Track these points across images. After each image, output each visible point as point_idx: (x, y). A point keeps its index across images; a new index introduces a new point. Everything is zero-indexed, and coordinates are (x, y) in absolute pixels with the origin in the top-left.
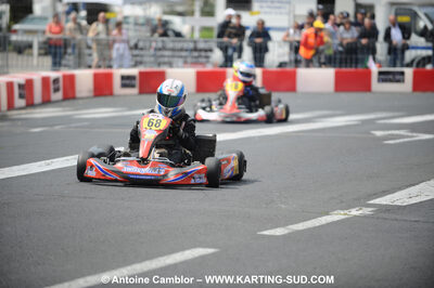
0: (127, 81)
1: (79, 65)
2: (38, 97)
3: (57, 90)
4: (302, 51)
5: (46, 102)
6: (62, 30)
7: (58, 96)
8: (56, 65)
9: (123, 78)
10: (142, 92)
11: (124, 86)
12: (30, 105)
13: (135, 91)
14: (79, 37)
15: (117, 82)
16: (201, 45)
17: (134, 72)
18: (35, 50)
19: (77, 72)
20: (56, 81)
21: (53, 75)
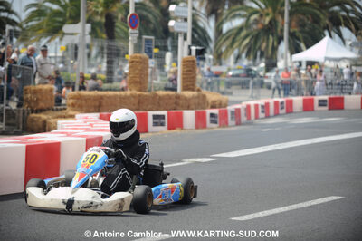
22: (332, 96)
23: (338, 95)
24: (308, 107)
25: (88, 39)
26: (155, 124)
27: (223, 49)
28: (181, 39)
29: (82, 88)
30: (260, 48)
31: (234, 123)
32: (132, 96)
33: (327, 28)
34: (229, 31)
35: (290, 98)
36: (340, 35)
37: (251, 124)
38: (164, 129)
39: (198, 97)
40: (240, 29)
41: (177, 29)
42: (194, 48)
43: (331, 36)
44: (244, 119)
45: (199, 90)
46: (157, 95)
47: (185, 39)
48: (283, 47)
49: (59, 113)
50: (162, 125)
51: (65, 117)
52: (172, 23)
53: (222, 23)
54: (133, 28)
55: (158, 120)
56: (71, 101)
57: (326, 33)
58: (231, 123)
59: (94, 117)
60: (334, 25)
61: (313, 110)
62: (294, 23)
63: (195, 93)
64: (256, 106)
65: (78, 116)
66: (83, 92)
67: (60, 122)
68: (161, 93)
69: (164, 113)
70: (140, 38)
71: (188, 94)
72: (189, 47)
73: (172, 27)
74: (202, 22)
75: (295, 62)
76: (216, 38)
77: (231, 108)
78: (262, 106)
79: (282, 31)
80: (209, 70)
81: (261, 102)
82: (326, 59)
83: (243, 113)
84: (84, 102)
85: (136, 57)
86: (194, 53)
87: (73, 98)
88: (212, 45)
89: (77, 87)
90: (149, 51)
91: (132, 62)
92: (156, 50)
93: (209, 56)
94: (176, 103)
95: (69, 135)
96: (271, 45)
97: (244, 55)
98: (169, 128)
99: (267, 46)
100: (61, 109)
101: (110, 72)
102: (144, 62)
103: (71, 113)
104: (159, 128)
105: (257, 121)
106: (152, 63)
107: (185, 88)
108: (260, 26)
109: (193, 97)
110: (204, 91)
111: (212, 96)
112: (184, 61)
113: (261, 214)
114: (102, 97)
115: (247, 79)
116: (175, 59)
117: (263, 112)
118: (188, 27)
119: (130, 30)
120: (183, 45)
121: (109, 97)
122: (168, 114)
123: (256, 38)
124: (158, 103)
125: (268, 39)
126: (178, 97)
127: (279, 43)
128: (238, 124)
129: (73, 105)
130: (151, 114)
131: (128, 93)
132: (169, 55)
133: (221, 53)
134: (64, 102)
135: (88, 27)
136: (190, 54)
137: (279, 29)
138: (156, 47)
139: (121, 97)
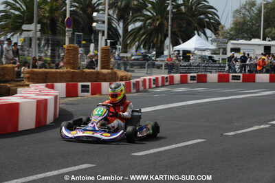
0: (193, 78)
1: (177, 73)
2: (160, 84)
3: (167, 81)
4: (258, 67)
5: (163, 85)
6: (172, 60)
7: (168, 83)
8: (169, 72)
9: (191, 77)
10: (198, 82)
11: (191, 80)
12: (157, 87)
13: (196, 82)
14: (177, 62)
15: (189, 78)
16: (222, 65)
17: (195, 75)
18: (163, 68)
19: (174, 75)
20: (167, 78)
21: (166, 76)
22: (199, 74)
23: (203, 73)
24: (183, 81)
25: (39, 34)
26: (83, 91)
27: (128, 42)
28: (100, 35)
29: (35, 67)
30: (152, 41)
31: (135, 91)
32: (68, 72)
33: (196, 29)
34: (132, 30)
35: (172, 75)
36: (205, 34)
37: (146, 91)
38: (88, 94)
39: (111, 73)
40: (140, 29)
41: (97, 28)
42: (109, 41)
43: (199, 35)
44: (141, 88)
45: (112, 69)
46: (84, 72)
47: (103, 35)
48: (168, 41)
49: (19, 83)
50: (88, 91)
51: (23, 86)
52: (94, 24)
53: (128, 25)
54: (69, 27)
55: (85, 89)
56: (27, 75)
57: (196, 32)
58: (133, 91)
59: (42, 86)
60: (201, 27)
61: (187, 83)
62: (174, 26)
63: (110, 71)
64: (150, 79)
65: (31, 85)
66: (35, 70)
67: (19, 89)
68: (87, 70)
69: (89, 84)
70: (73, 34)
71: (105, 71)
72: (106, 40)
73: (95, 27)
74: (115, 24)
75: (175, 51)
76: (124, 34)
77: (133, 81)
78: (154, 80)
79: (167, 30)
80: (118, 55)
81: (153, 77)
82: (196, 49)
83: (141, 84)
84: (35, 76)
85: (70, 47)
86: (109, 44)
87: (28, 73)
88: (121, 39)
89: (31, 66)
90: (79, 43)
91: (67, 50)
92: (84, 42)
93: (119, 47)
94: (97, 77)
95: (25, 98)
96: (160, 39)
97: (142, 46)
98: (92, 94)
99: (157, 40)
100: (20, 81)
101: (53, 56)
102: (76, 50)
103: (27, 83)
104: (86, 94)
105: (150, 90)
106: (81, 50)
107: (103, 68)
108: (152, 27)
109: (108, 74)
110: (116, 70)
111: (121, 73)
112: (102, 49)
113: (152, 151)
114: (47, 73)
115: (144, 62)
116: (96, 48)
117: (154, 84)
118: (105, 27)
119: (67, 29)
120: (102, 39)
121: (53, 73)
122: (92, 85)
123: (150, 35)
124: (85, 77)
125: (158, 36)
126: (98, 73)
127: (165, 39)
128: (138, 91)
129: (28, 78)
130: (80, 84)
131: (65, 70)
132: (92, 46)
133: (127, 44)
134: (22, 76)
135: (39, 26)
136: (106, 45)
137: (165, 29)
138: (84, 40)
139: (60, 73)
